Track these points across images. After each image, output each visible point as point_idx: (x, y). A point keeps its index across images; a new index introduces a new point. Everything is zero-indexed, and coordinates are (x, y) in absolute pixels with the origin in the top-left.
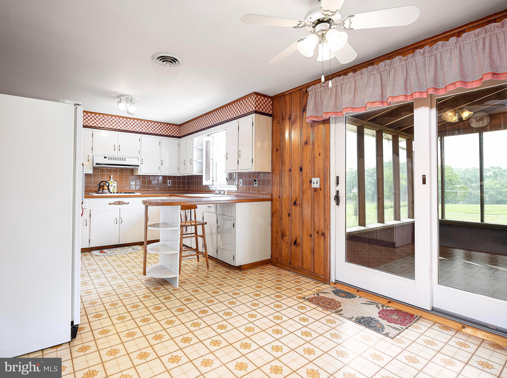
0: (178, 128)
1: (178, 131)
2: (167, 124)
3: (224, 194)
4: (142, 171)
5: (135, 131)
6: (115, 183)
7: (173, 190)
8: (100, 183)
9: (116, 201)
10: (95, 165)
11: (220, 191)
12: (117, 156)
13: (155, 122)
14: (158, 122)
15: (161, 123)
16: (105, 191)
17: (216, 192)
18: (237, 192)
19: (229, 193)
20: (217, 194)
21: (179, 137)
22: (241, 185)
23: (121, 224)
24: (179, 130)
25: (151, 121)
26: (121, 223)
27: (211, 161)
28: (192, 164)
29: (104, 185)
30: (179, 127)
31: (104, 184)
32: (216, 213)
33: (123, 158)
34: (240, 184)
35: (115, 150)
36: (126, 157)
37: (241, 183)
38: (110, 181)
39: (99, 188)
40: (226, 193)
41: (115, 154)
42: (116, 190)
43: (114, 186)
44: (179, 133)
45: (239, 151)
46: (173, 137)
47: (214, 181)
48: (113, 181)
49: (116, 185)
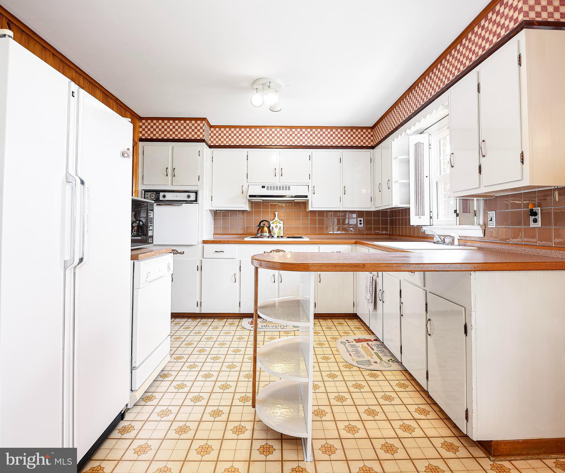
0: (369, 133)
1: (369, 138)
2: (352, 128)
3: (452, 243)
4: (315, 205)
5: (303, 145)
6: (281, 223)
7: (367, 234)
8: (260, 223)
9: (274, 250)
10: (248, 198)
11: (442, 238)
12: (278, 184)
13: (332, 128)
14: (337, 128)
15: (342, 128)
16: (265, 234)
17: (435, 240)
18: (480, 240)
19: (464, 242)
20: (437, 243)
21: (373, 147)
22: (492, 225)
23: (280, 284)
24: (372, 136)
25: (327, 128)
26: (281, 282)
27: (426, 181)
28: (390, 188)
29: (264, 226)
30: (372, 131)
31: (264, 224)
32: (424, 288)
33: (287, 186)
34: (490, 222)
35: (275, 176)
36: (290, 184)
37: (491, 220)
38: (275, 220)
39: (258, 230)
40: (456, 242)
41: (277, 181)
42: (282, 232)
43: (280, 228)
44: (372, 141)
45: (481, 141)
46: (362, 147)
47: (433, 218)
48: (278, 220)
49: (282, 225)
